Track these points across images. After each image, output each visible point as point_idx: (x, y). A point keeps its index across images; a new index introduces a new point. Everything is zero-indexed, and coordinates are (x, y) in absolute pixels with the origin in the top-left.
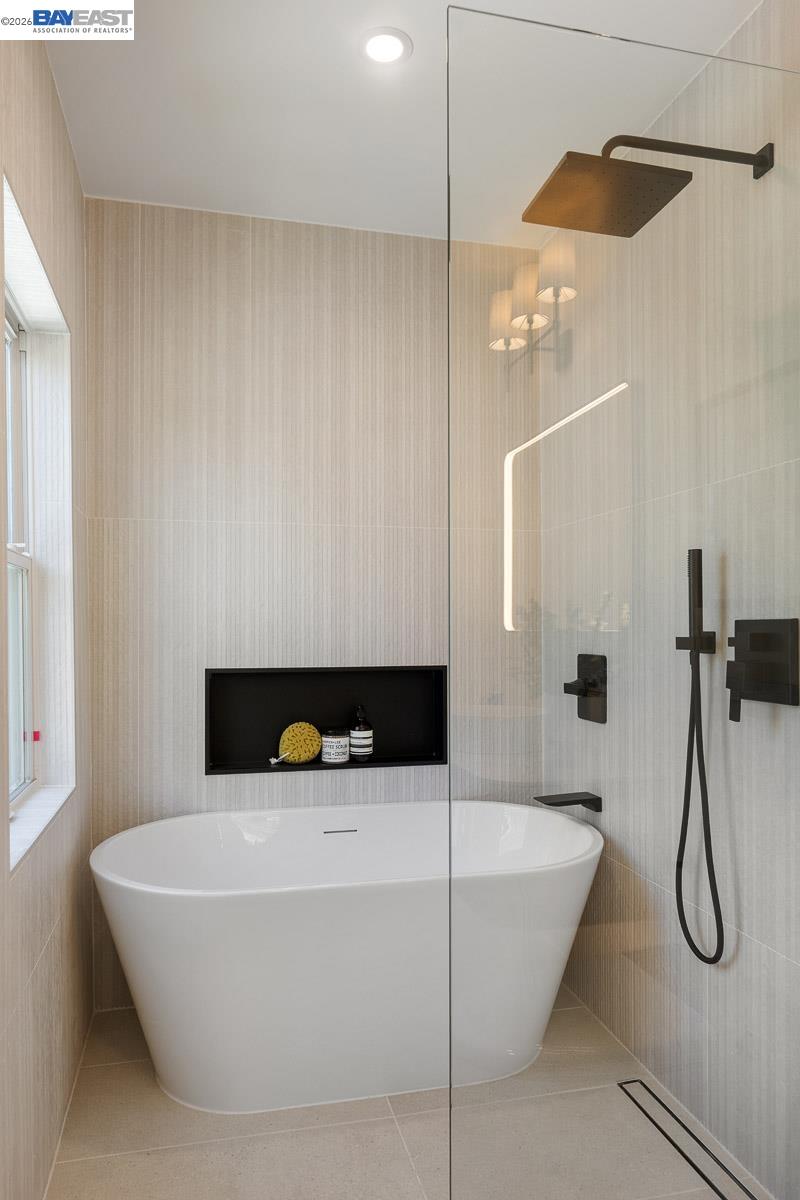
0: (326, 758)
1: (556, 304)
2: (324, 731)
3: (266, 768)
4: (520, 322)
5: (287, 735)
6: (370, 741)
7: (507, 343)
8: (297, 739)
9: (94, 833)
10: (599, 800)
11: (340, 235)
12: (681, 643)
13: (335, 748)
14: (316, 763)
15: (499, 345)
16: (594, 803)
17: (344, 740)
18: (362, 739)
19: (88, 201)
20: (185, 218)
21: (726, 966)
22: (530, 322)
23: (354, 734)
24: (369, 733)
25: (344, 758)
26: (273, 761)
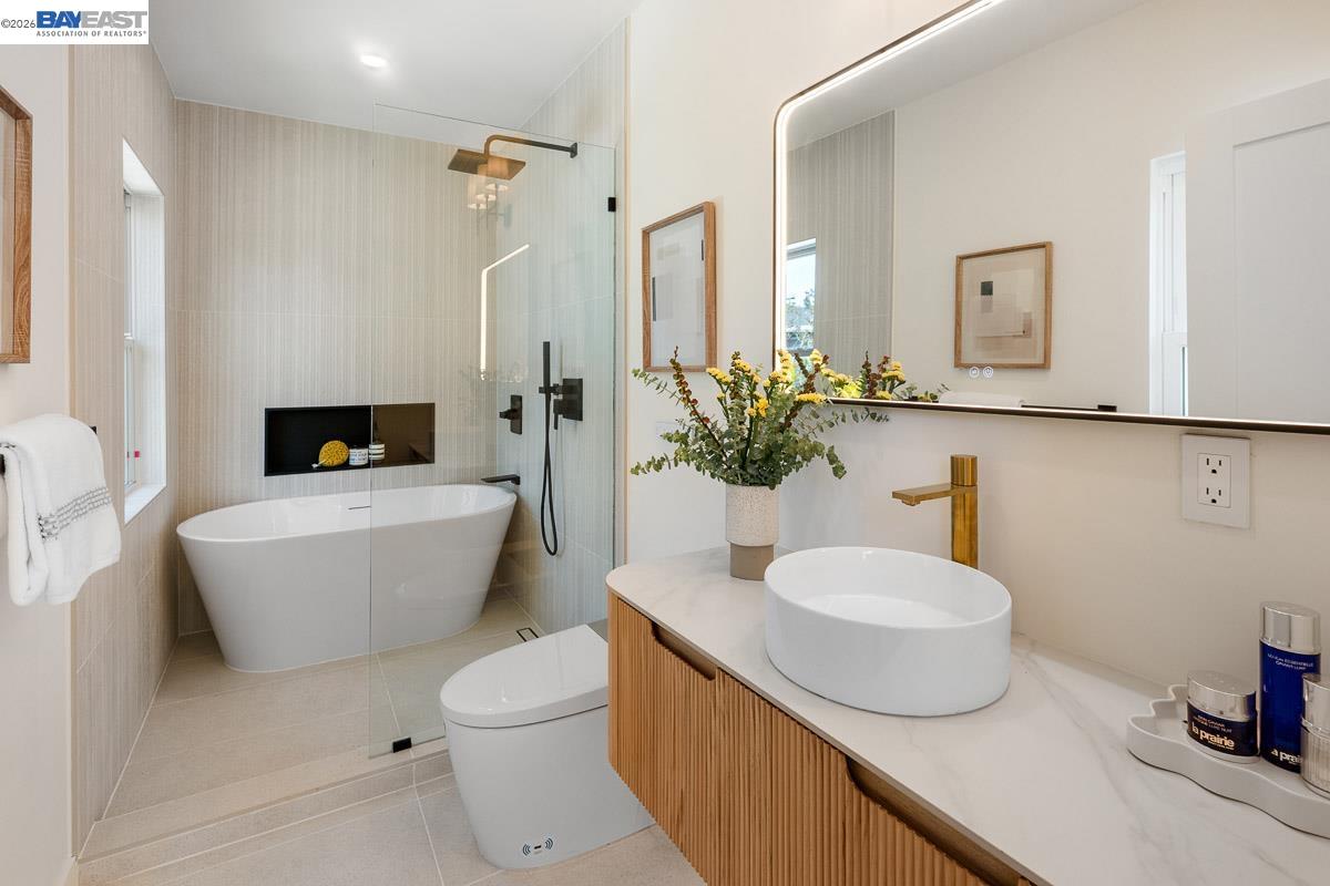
0: (352, 463)
1: (497, 191)
2: (351, 445)
3: (311, 470)
4: (481, 197)
5: (324, 448)
6: (383, 451)
7: (478, 205)
8: (331, 451)
9: (181, 514)
10: (519, 478)
11: (364, 136)
12: (541, 390)
13: (358, 455)
14: (345, 466)
15: (474, 206)
16: (516, 480)
17: (365, 451)
18: (377, 450)
19: (178, 101)
20: (252, 118)
21: (561, 556)
22: (487, 197)
23: (372, 446)
24: (383, 446)
25: (366, 462)
26: (315, 466)
